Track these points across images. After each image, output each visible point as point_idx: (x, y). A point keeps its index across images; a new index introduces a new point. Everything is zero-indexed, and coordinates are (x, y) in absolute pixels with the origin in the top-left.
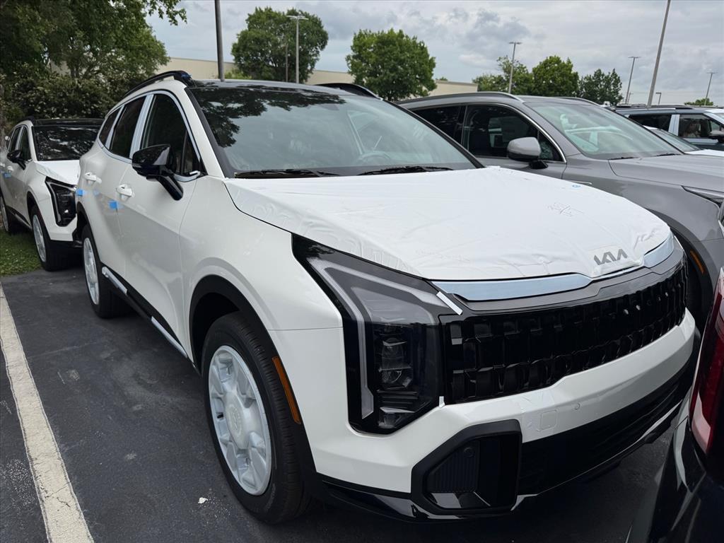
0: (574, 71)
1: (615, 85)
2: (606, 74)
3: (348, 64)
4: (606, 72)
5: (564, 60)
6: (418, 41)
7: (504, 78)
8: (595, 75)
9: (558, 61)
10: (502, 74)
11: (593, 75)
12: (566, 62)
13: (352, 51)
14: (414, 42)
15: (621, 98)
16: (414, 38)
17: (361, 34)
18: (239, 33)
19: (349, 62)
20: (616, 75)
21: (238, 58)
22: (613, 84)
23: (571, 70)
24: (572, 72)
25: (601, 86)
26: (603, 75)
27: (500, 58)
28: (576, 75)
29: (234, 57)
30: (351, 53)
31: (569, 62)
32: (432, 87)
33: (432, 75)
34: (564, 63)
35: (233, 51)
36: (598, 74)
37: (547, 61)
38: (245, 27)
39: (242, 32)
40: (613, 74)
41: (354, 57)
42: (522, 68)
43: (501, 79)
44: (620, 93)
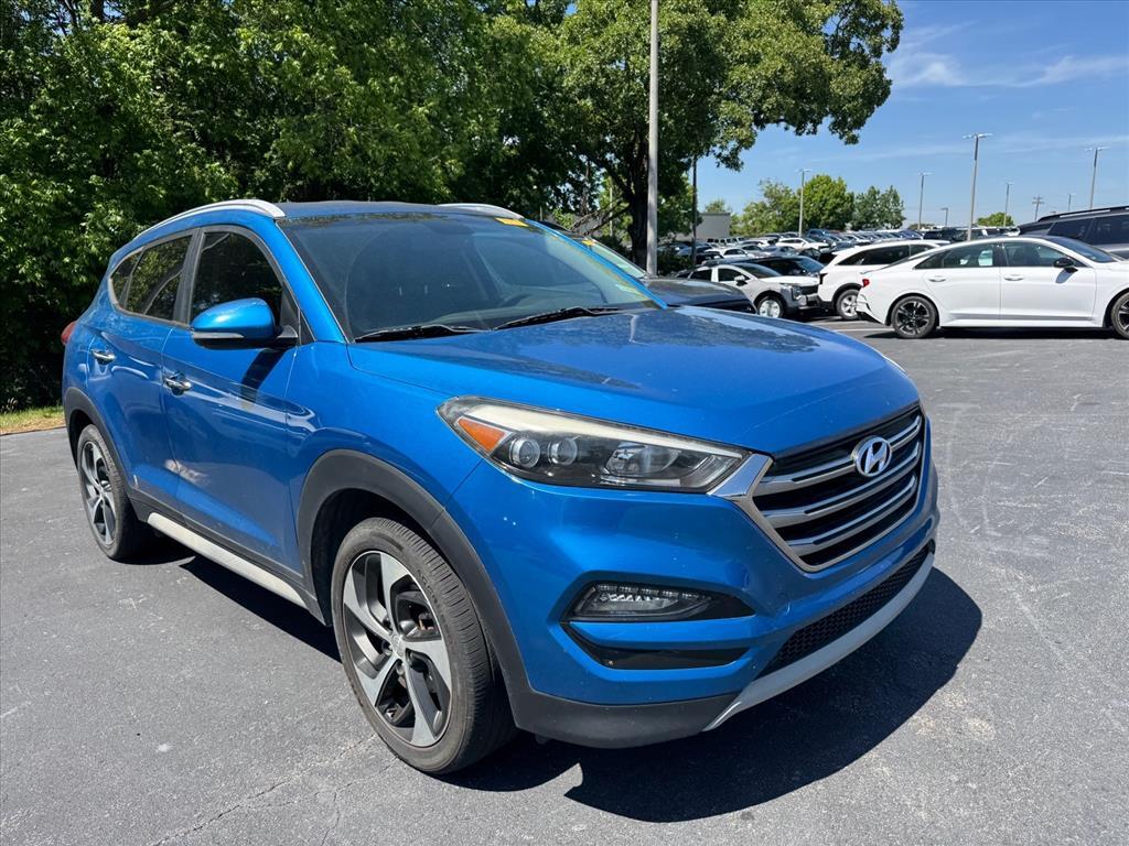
0: (848, 191)
1: (896, 203)
2: (883, 192)
4: (883, 189)
5: (835, 179)
7: (768, 205)
8: (869, 193)
9: (828, 180)
10: (766, 200)
11: (866, 192)
12: (837, 182)
15: (904, 219)
20: (895, 192)
22: (893, 203)
23: (844, 190)
24: (846, 193)
25: (877, 205)
26: (879, 192)
27: (761, 182)
28: (852, 196)
31: (841, 181)
34: (835, 183)
36: (873, 193)
37: (814, 180)
40: (892, 190)
42: (787, 192)
43: (764, 206)
44: (903, 214)
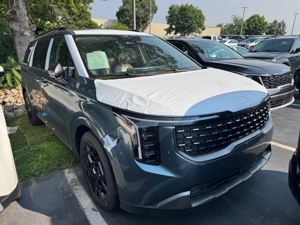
1: (283, 27)
2: (279, 22)
3: (166, 20)
4: (279, 21)
5: (261, 16)
6: (198, 9)
7: (234, 25)
8: (274, 22)
9: (258, 16)
10: (233, 22)
11: (273, 22)
12: (262, 17)
13: (168, 14)
14: (197, 9)
15: (285, 33)
16: (197, 8)
17: (172, 6)
18: (119, 7)
19: (167, 19)
20: (284, 23)
21: (118, 18)
22: (282, 26)
23: (264, 20)
24: (265, 21)
25: (276, 27)
26: (277, 22)
27: (232, 16)
28: (266, 23)
29: (117, 18)
30: (168, 15)
31: (263, 17)
32: (203, 29)
33: (204, 23)
34: (261, 17)
35: (116, 15)
36: (275, 22)
38: (122, 4)
39: (121, 7)
40: (283, 22)
41: (169, 17)
42: (242, 20)
43: (232, 25)
44: (285, 31)
